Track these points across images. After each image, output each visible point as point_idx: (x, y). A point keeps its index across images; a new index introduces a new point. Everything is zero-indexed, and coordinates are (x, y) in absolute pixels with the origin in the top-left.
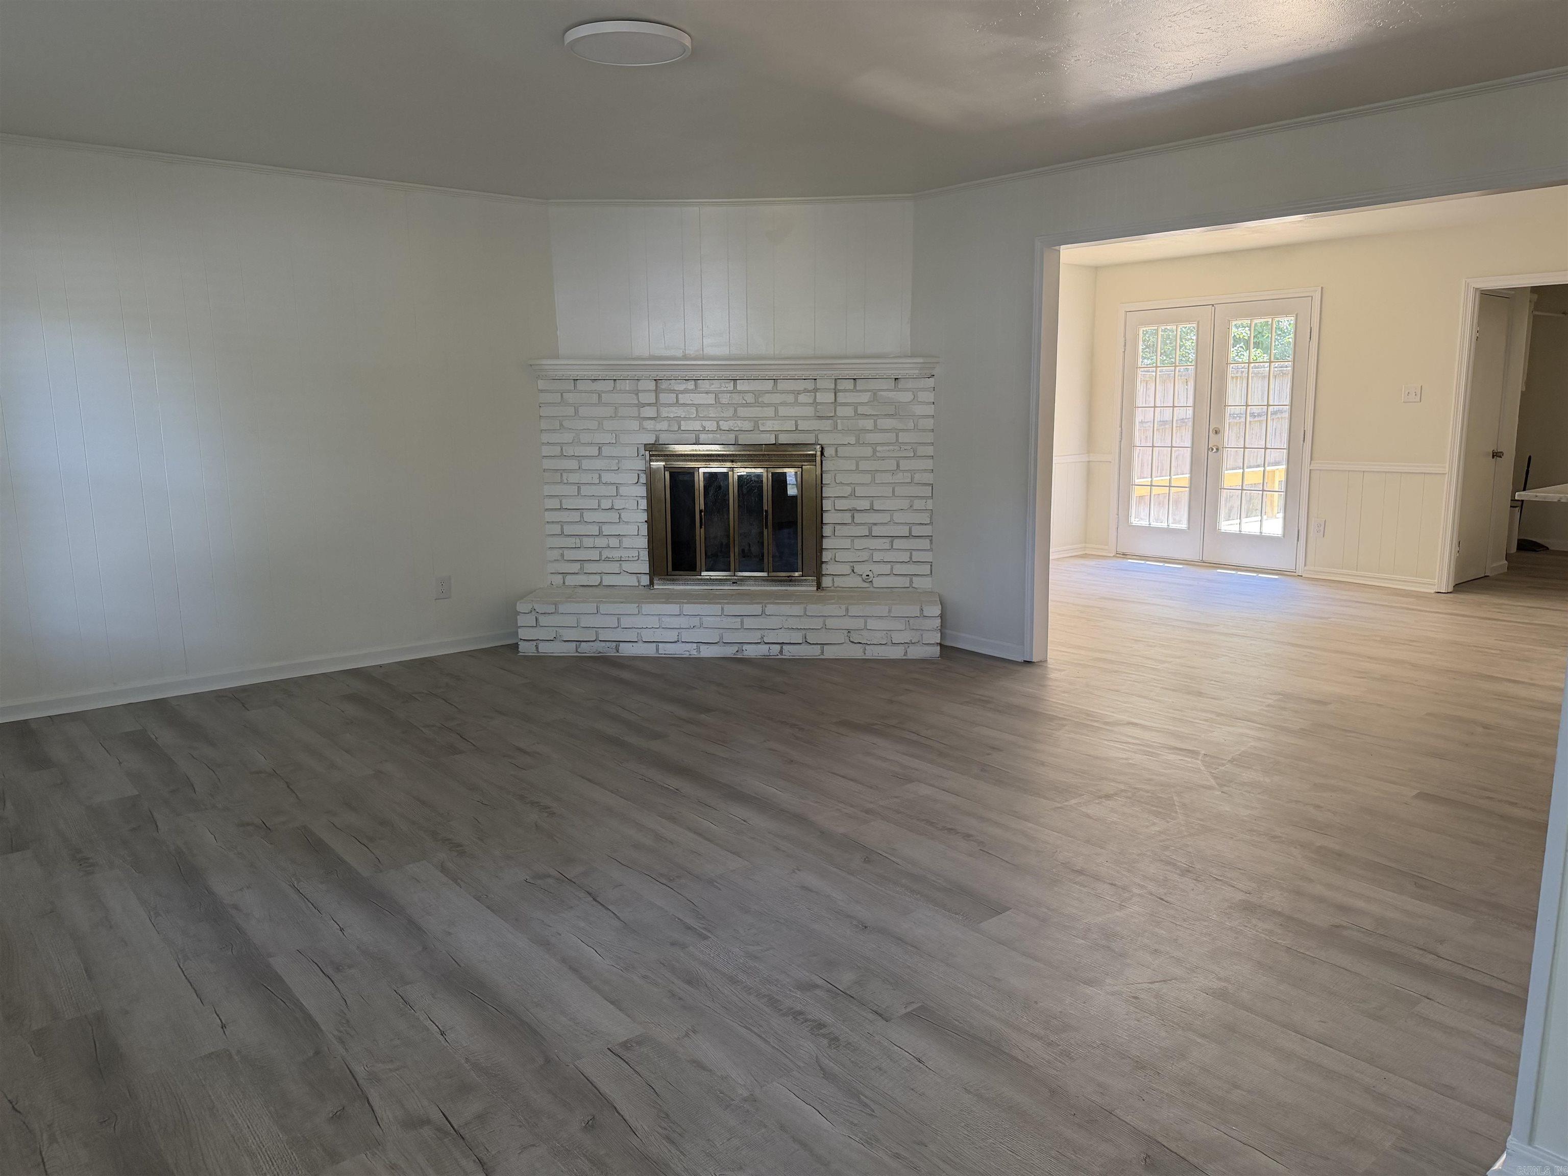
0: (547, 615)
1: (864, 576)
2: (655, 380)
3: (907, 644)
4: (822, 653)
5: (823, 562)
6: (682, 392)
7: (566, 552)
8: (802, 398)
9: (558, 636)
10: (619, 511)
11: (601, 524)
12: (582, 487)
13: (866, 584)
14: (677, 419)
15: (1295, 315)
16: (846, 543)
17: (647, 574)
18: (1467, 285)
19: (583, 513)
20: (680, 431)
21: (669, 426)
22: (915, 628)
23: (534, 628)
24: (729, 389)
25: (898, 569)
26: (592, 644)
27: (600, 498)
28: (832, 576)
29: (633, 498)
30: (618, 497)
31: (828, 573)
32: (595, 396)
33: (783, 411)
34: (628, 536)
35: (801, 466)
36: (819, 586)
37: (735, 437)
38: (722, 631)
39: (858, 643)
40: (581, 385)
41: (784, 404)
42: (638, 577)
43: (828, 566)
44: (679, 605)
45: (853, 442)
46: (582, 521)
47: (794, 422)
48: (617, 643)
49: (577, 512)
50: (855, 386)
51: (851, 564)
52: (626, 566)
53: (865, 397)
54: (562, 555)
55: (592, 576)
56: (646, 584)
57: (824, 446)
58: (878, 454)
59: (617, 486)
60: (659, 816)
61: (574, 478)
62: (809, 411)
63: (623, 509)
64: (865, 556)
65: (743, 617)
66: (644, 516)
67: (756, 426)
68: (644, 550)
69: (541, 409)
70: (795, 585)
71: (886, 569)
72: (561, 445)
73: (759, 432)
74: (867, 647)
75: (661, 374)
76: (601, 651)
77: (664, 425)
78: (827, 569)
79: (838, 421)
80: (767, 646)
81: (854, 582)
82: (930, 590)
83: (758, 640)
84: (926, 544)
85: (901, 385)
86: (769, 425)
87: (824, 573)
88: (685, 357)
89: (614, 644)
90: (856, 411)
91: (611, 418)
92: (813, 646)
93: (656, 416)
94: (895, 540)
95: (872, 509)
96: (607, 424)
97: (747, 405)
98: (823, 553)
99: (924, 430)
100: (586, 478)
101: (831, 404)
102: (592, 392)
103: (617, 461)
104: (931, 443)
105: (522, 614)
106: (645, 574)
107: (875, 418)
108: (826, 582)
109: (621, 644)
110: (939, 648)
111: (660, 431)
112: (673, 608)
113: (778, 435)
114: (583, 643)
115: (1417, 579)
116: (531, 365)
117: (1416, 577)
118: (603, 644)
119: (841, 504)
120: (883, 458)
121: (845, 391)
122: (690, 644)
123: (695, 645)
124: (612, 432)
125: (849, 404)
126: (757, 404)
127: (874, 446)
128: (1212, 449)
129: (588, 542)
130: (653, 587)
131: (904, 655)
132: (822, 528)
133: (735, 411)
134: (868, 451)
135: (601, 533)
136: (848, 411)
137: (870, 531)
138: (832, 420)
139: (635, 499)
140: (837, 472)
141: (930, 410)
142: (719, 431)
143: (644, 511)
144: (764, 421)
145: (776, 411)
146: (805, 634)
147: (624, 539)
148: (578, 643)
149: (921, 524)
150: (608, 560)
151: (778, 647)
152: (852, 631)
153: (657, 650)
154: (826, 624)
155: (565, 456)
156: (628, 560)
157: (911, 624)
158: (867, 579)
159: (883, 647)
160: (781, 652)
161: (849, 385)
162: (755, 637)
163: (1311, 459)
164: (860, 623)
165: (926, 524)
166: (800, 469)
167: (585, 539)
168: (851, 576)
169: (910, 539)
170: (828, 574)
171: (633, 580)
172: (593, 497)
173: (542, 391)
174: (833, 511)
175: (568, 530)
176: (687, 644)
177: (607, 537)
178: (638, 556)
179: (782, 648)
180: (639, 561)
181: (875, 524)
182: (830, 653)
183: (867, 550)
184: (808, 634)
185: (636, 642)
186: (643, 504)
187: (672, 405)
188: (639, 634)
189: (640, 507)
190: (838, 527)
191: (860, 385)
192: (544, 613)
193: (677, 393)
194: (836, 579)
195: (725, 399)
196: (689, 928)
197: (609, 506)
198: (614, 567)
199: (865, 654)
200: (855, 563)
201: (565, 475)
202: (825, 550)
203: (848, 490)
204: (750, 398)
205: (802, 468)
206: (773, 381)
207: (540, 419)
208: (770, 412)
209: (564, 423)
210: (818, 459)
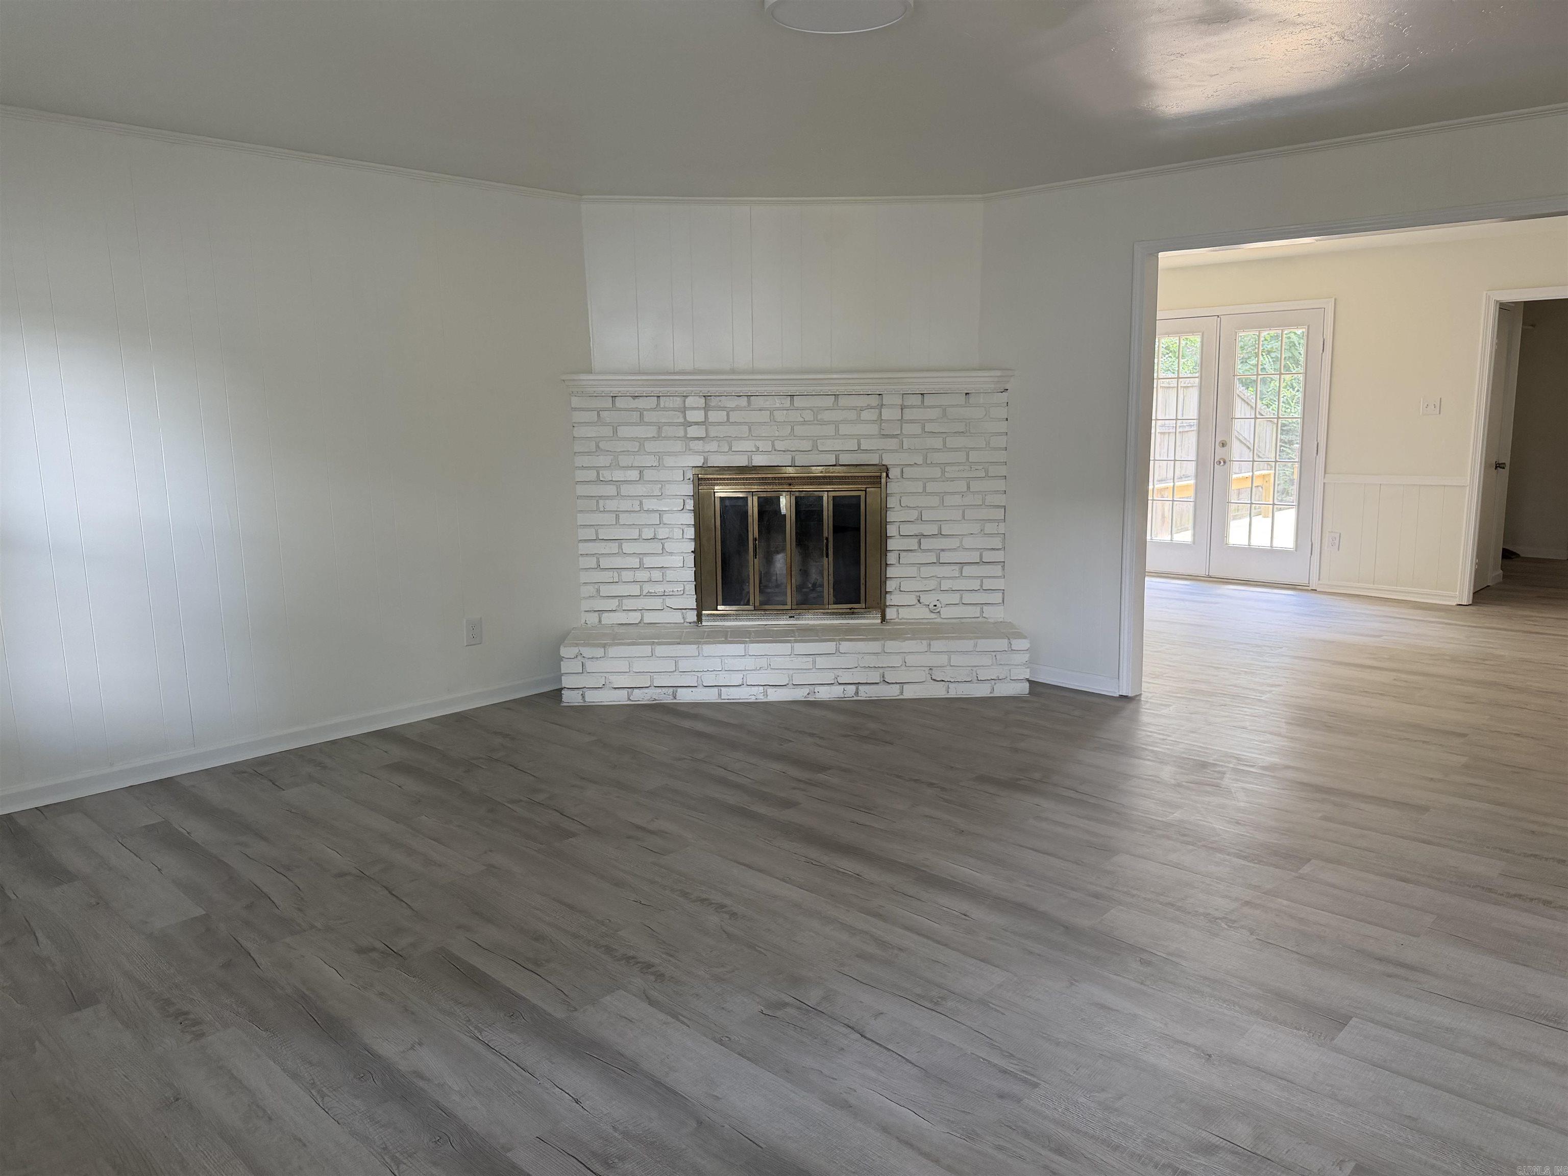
0: (595, 660)
1: (931, 606)
2: (704, 396)
3: (993, 681)
4: (902, 693)
5: (886, 593)
6: (733, 409)
7: (602, 587)
8: (865, 415)
9: (607, 683)
10: (663, 541)
11: (641, 556)
12: (622, 516)
13: (932, 614)
14: (727, 439)
15: (1306, 327)
16: (912, 572)
17: (694, 609)
18: (1488, 298)
19: (622, 544)
20: (730, 452)
21: (719, 446)
22: (1002, 663)
23: (580, 675)
24: (784, 405)
25: (968, 598)
26: (646, 690)
27: (640, 527)
28: (896, 607)
29: (678, 526)
30: (661, 525)
31: (893, 604)
32: (636, 415)
33: (844, 429)
34: (673, 569)
35: (864, 489)
36: (883, 619)
37: (791, 458)
38: (791, 672)
39: (940, 681)
40: (620, 403)
41: (845, 421)
42: (683, 614)
43: (893, 597)
44: (744, 645)
45: (920, 461)
46: (621, 553)
47: (856, 441)
48: (675, 688)
49: (615, 543)
50: (923, 402)
51: (918, 594)
52: (670, 602)
53: (933, 414)
54: (598, 591)
55: (631, 613)
56: (692, 621)
57: (889, 467)
58: (947, 475)
59: (661, 513)
60: (861, 912)
61: (612, 505)
62: (873, 429)
63: (667, 538)
64: (932, 584)
65: (815, 656)
66: (691, 546)
67: (815, 446)
68: (691, 583)
69: (575, 429)
70: (858, 618)
71: (955, 598)
72: (597, 469)
73: (818, 452)
74: (951, 685)
75: (713, 390)
76: (657, 698)
77: (713, 446)
78: (891, 600)
79: (904, 439)
80: (842, 687)
81: (920, 613)
82: (1001, 620)
83: (831, 680)
84: (997, 570)
85: (972, 399)
86: (830, 445)
87: (888, 604)
88: (733, 371)
89: (671, 690)
90: (923, 428)
91: (654, 439)
92: (892, 686)
93: (704, 436)
94: (965, 567)
95: (940, 534)
96: (650, 446)
97: (804, 423)
98: (887, 582)
99: (995, 449)
100: (625, 505)
101: (896, 421)
102: (633, 410)
103: (660, 486)
104: (1004, 462)
105: (567, 660)
106: (692, 609)
107: (944, 436)
108: (890, 613)
109: (679, 690)
110: (1027, 685)
111: (709, 452)
112: (738, 649)
113: (839, 455)
114: (635, 690)
115: (1437, 591)
116: (564, 380)
117: (1436, 590)
118: (659, 690)
119: (906, 529)
120: (952, 480)
121: (912, 407)
122: (756, 688)
123: (761, 688)
124: (654, 454)
125: (915, 421)
126: (816, 422)
127: (943, 466)
128: (1220, 463)
129: (627, 576)
130: (701, 623)
131: (991, 693)
132: (886, 555)
133: (792, 429)
134: (937, 472)
135: (642, 565)
136: (916, 429)
137: (938, 557)
138: (897, 438)
139: (680, 528)
140: (903, 495)
141: (1003, 427)
142: (774, 452)
143: (689, 540)
144: (823, 441)
145: (837, 429)
146: (884, 673)
147: (667, 572)
148: (629, 690)
149: (992, 549)
150: (650, 595)
151: (853, 687)
152: (934, 669)
153: (720, 695)
154: (906, 661)
155: (602, 481)
156: (672, 595)
157: (998, 659)
158: (935, 609)
159: (968, 684)
160: (857, 693)
161: (916, 400)
162: (829, 677)
163: (1325, 473)
164: (943, 660)
165: (997, 549)
166: (864, 492)
167: (624, 573)
168: (917, 606)
169: (981, 565)
170: (891, 605)
171: (677, 617)
172: (634, 526)
173: (575, 409)
174: (898, 537)
175: (605, 563)
176: (753, 688)
177: (649, 569)
178: (684, 590)
179: (857, 689)
180: (685, 596)
181: (943, 550)
182: (910, 693)
183: (935, 578)
184: (886, 672)
185: (696, 687)
186: (691, 533)
187: (721, 424)
188: (699, 679)
189: (685, 536)
190: (903, 554)
191: (928, 401)
192: (592, 658)
193: (728, 411)
194: (900, 610)
195: (780, 416)
196: (1005, 1072)
197: (651, 536)
198: (656, 603)
199: (948, 692)
200: (921, 593)
201: (601, 502)
202: (889, 579)
203: (914, 515)
204: (808, 415)
205: (866, 491)
206: (834, 396)
207: (573, 440)
208: (830, 430)
209: (601, 445)
210: (883, 481)
